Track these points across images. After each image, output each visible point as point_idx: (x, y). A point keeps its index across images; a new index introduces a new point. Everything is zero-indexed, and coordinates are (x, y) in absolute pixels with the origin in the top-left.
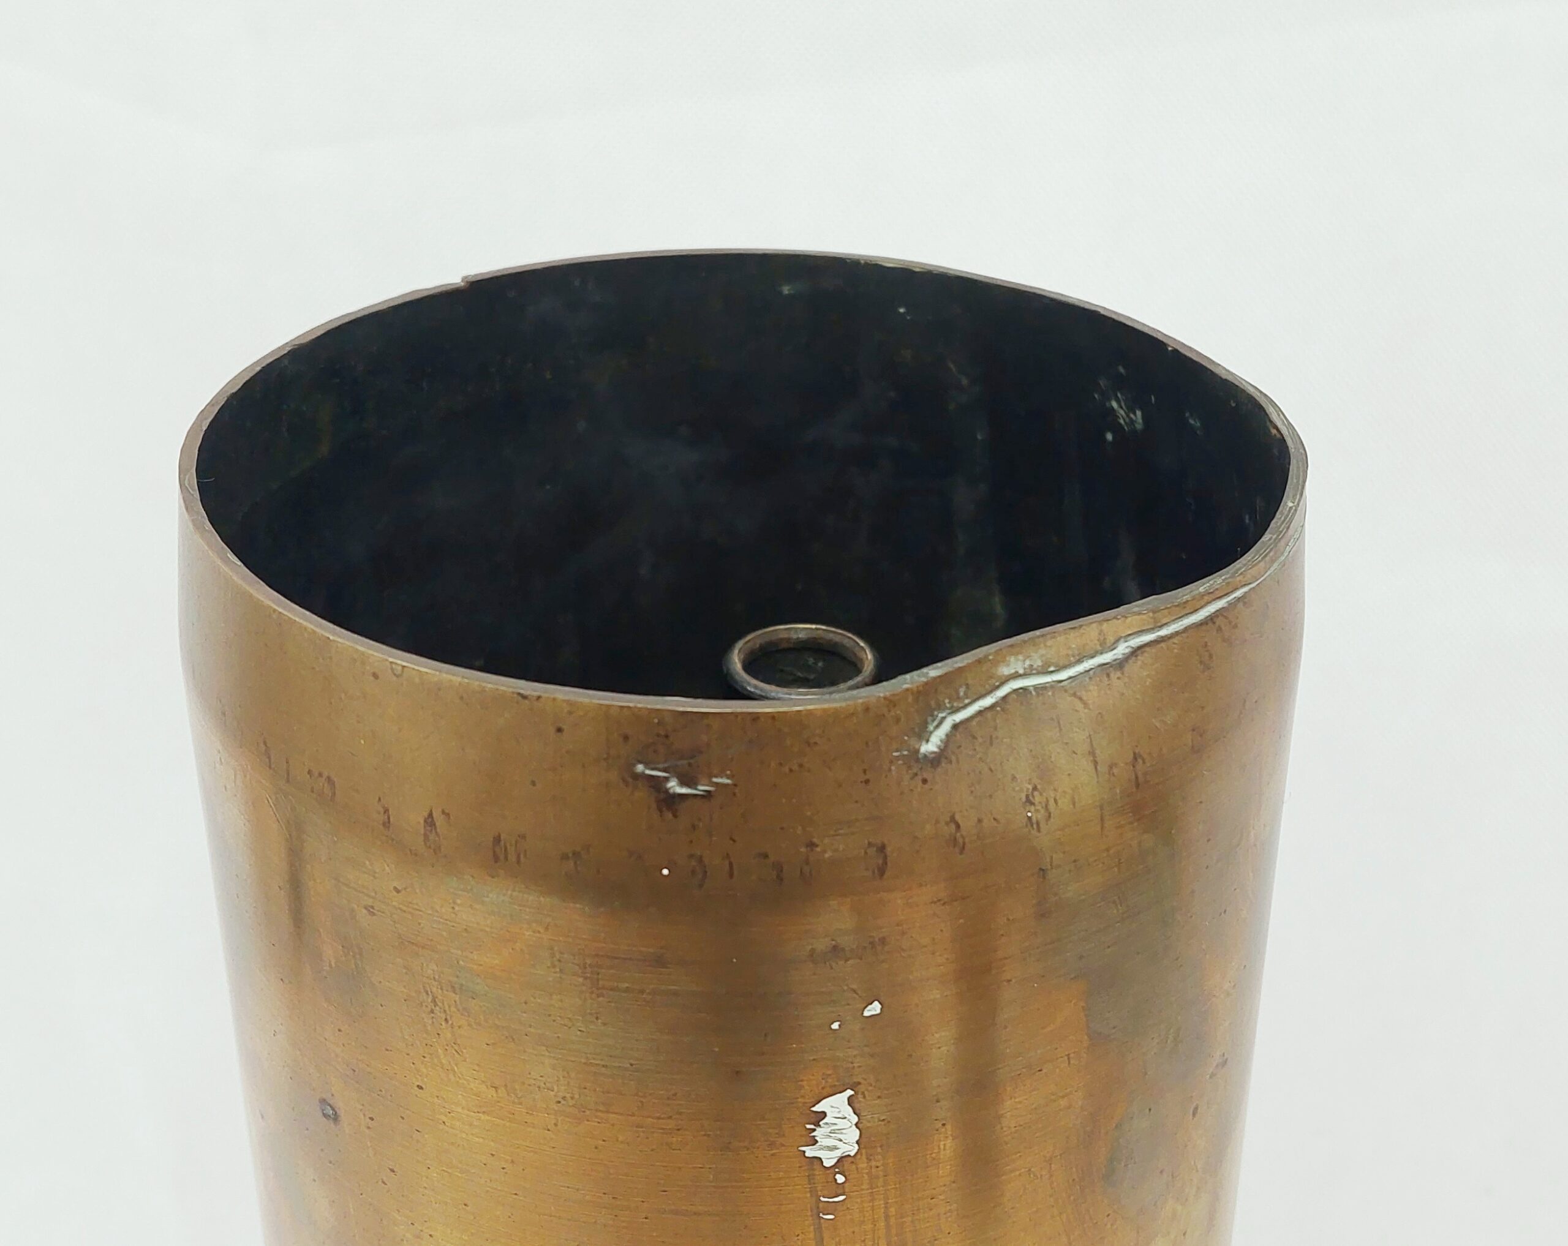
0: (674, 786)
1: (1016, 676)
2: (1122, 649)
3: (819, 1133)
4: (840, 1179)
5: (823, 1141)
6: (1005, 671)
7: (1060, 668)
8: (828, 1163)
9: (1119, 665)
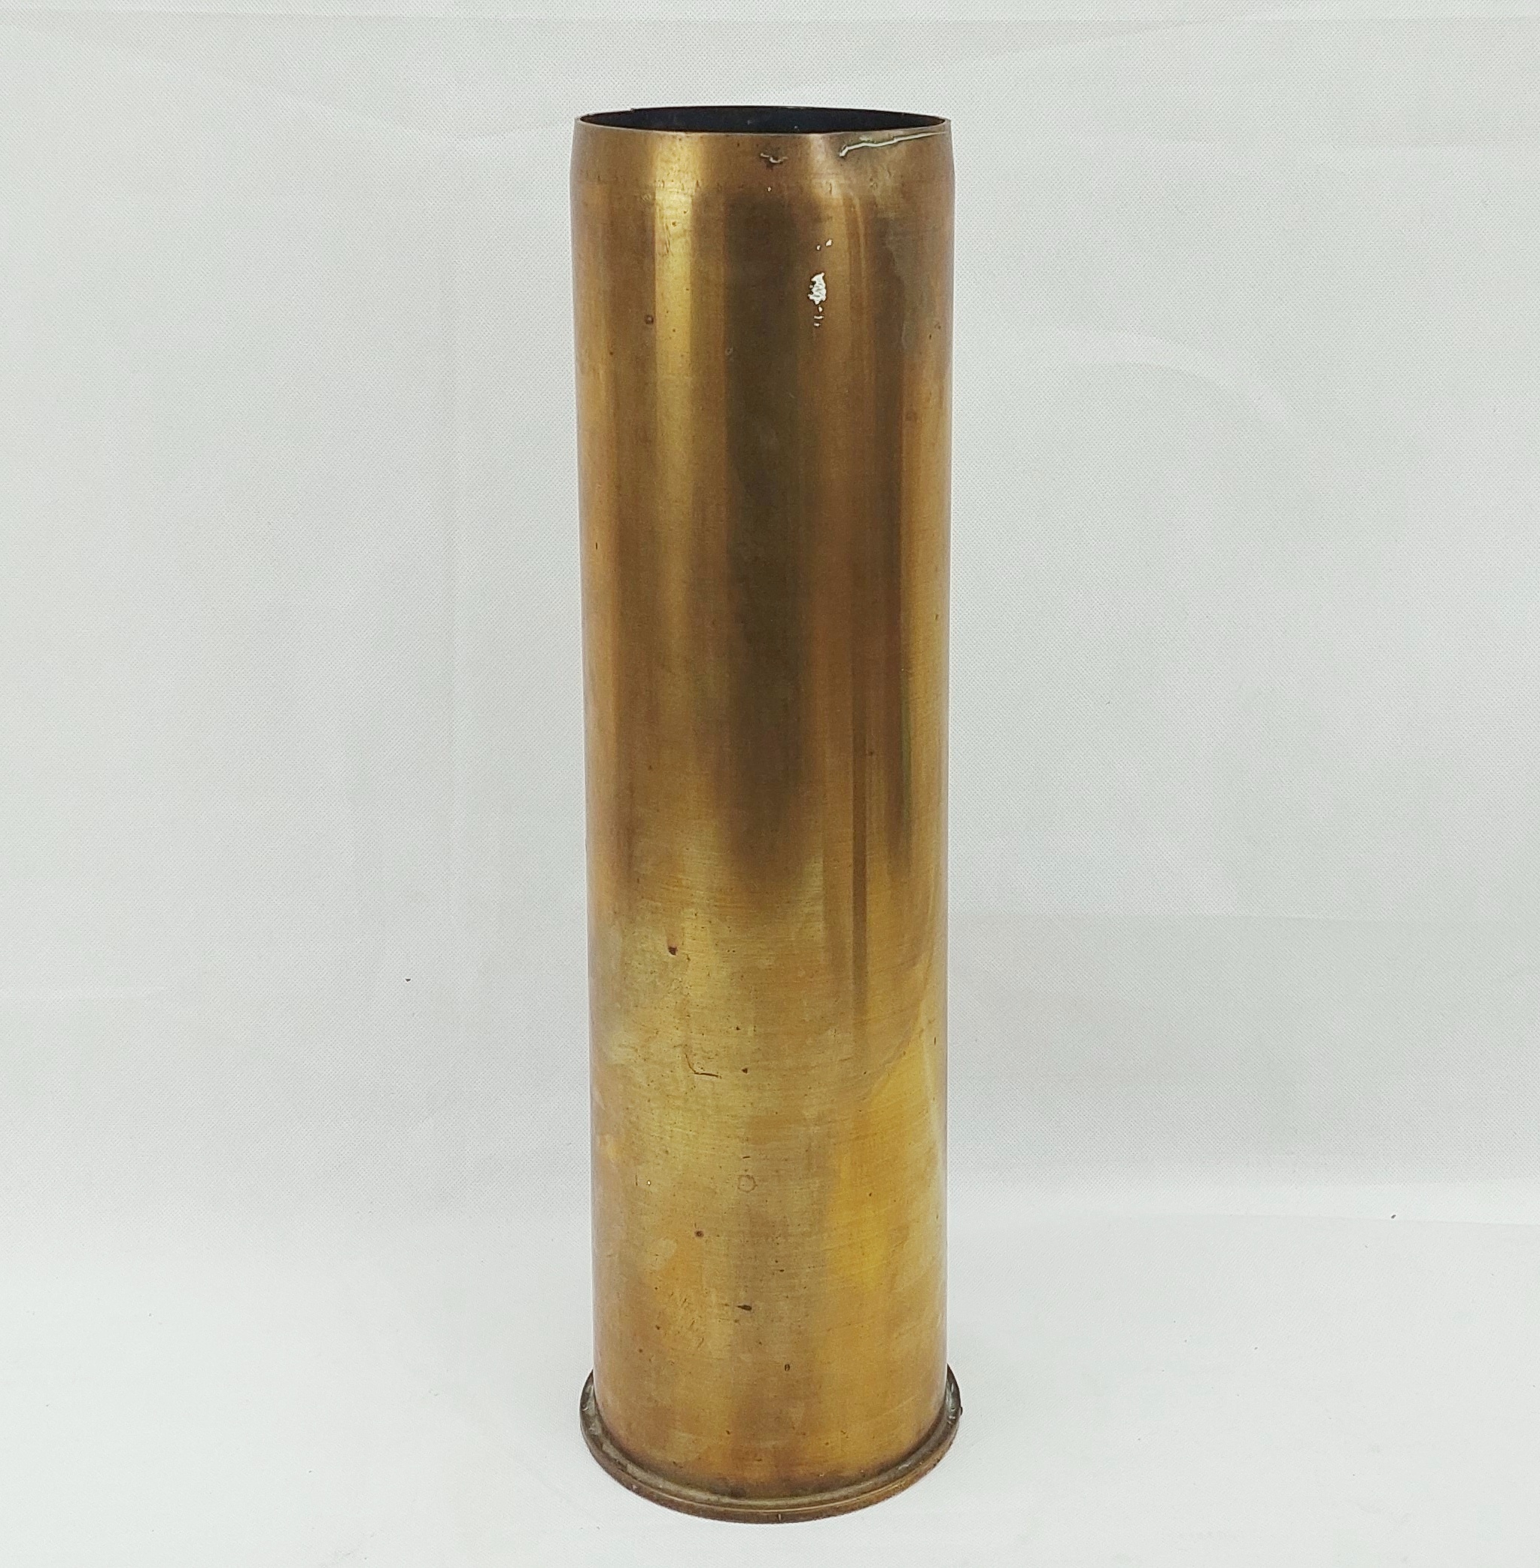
0: (772, 160)
1: (864, 142)
2: (895, 141)
3: (814, 290)
4: (821, 309)
5: (815, 293)
6: (862, 139)
7: (877, 143)
8: (817, 303)
9: (895, 145)
